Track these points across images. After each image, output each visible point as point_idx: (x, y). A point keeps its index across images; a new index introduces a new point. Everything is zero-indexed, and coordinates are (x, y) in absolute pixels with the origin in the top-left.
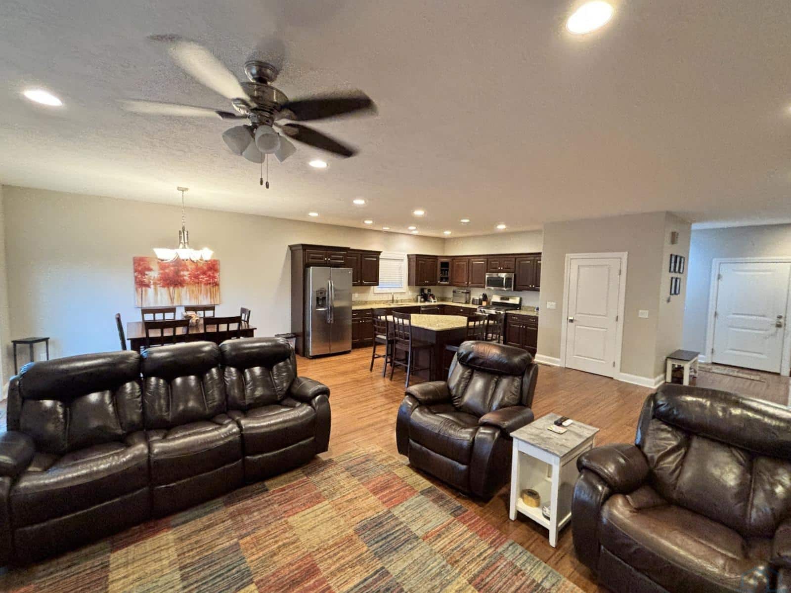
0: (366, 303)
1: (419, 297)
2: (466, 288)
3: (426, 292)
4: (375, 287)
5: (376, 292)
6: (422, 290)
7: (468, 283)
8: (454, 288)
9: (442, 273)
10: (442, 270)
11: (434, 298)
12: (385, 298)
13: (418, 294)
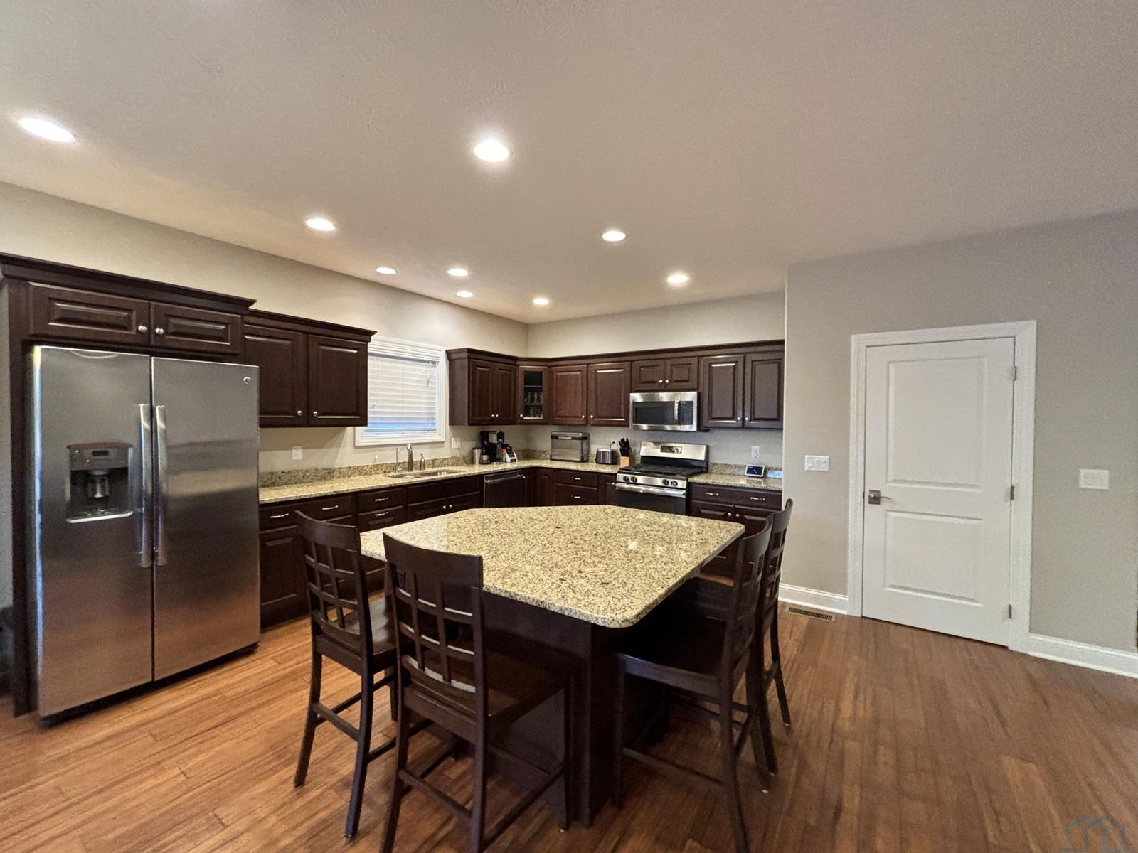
0: (329, 474)
1: (477, 453)
2: (583, 429)
3: (494, 439)
4: (359, 429)
5: (360, 442)
6: (484, 436)
7: (587, 418)
8: (554, 430)
9: (526, 396)
10: (526, 390)
11: (510, 453)
12: (389, 458)
13: (473, 444)
